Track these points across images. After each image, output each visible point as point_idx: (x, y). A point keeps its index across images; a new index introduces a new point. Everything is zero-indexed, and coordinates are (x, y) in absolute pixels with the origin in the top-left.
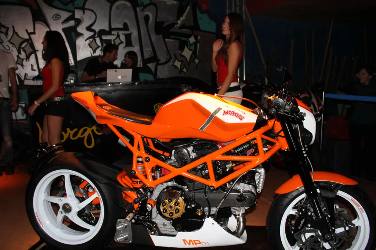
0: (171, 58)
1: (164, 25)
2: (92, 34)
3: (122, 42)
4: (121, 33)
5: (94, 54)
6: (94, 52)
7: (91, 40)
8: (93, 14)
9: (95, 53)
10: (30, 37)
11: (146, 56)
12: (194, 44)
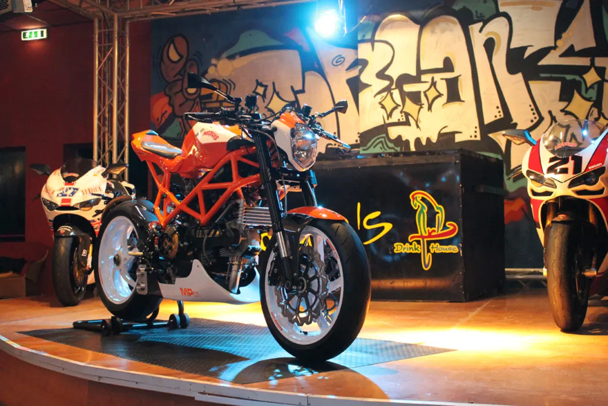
0: (541, 119)
1: (527, 54)
2: (386, 83)
3: (440, 95)
4: (438, 77)
5: (388, 119)
6: (390, 115)
7: (384, 94)
8: (390, 48)
9: (391, 117)
10: (296, 98)
11: (488, 119)
12: (596, 86)
